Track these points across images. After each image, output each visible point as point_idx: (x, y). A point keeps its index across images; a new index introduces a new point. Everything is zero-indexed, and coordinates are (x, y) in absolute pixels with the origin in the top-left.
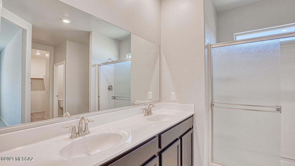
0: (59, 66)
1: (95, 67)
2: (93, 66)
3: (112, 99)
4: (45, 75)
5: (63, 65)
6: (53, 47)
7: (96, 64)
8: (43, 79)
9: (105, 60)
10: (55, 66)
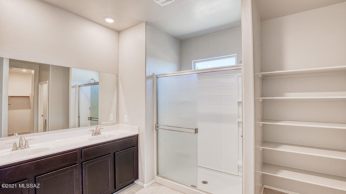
0: (44, 85)
1: (75, 88)
2: (73, 87)
3: (89, 120)
4: (31, 93)
5: (47, 84)
6: (39, 65)
7: (76, 85)
8: (29, 97)
9: (87, 81)
10: (40, 85)
